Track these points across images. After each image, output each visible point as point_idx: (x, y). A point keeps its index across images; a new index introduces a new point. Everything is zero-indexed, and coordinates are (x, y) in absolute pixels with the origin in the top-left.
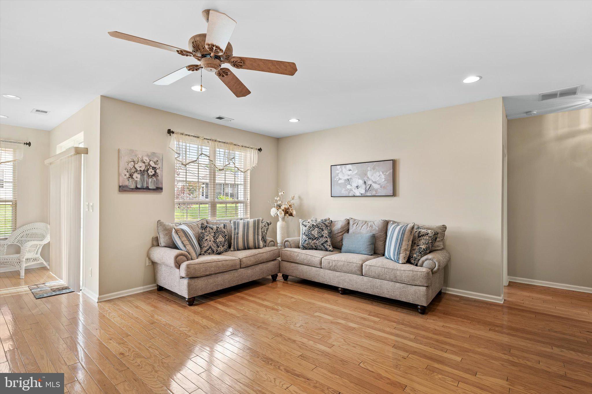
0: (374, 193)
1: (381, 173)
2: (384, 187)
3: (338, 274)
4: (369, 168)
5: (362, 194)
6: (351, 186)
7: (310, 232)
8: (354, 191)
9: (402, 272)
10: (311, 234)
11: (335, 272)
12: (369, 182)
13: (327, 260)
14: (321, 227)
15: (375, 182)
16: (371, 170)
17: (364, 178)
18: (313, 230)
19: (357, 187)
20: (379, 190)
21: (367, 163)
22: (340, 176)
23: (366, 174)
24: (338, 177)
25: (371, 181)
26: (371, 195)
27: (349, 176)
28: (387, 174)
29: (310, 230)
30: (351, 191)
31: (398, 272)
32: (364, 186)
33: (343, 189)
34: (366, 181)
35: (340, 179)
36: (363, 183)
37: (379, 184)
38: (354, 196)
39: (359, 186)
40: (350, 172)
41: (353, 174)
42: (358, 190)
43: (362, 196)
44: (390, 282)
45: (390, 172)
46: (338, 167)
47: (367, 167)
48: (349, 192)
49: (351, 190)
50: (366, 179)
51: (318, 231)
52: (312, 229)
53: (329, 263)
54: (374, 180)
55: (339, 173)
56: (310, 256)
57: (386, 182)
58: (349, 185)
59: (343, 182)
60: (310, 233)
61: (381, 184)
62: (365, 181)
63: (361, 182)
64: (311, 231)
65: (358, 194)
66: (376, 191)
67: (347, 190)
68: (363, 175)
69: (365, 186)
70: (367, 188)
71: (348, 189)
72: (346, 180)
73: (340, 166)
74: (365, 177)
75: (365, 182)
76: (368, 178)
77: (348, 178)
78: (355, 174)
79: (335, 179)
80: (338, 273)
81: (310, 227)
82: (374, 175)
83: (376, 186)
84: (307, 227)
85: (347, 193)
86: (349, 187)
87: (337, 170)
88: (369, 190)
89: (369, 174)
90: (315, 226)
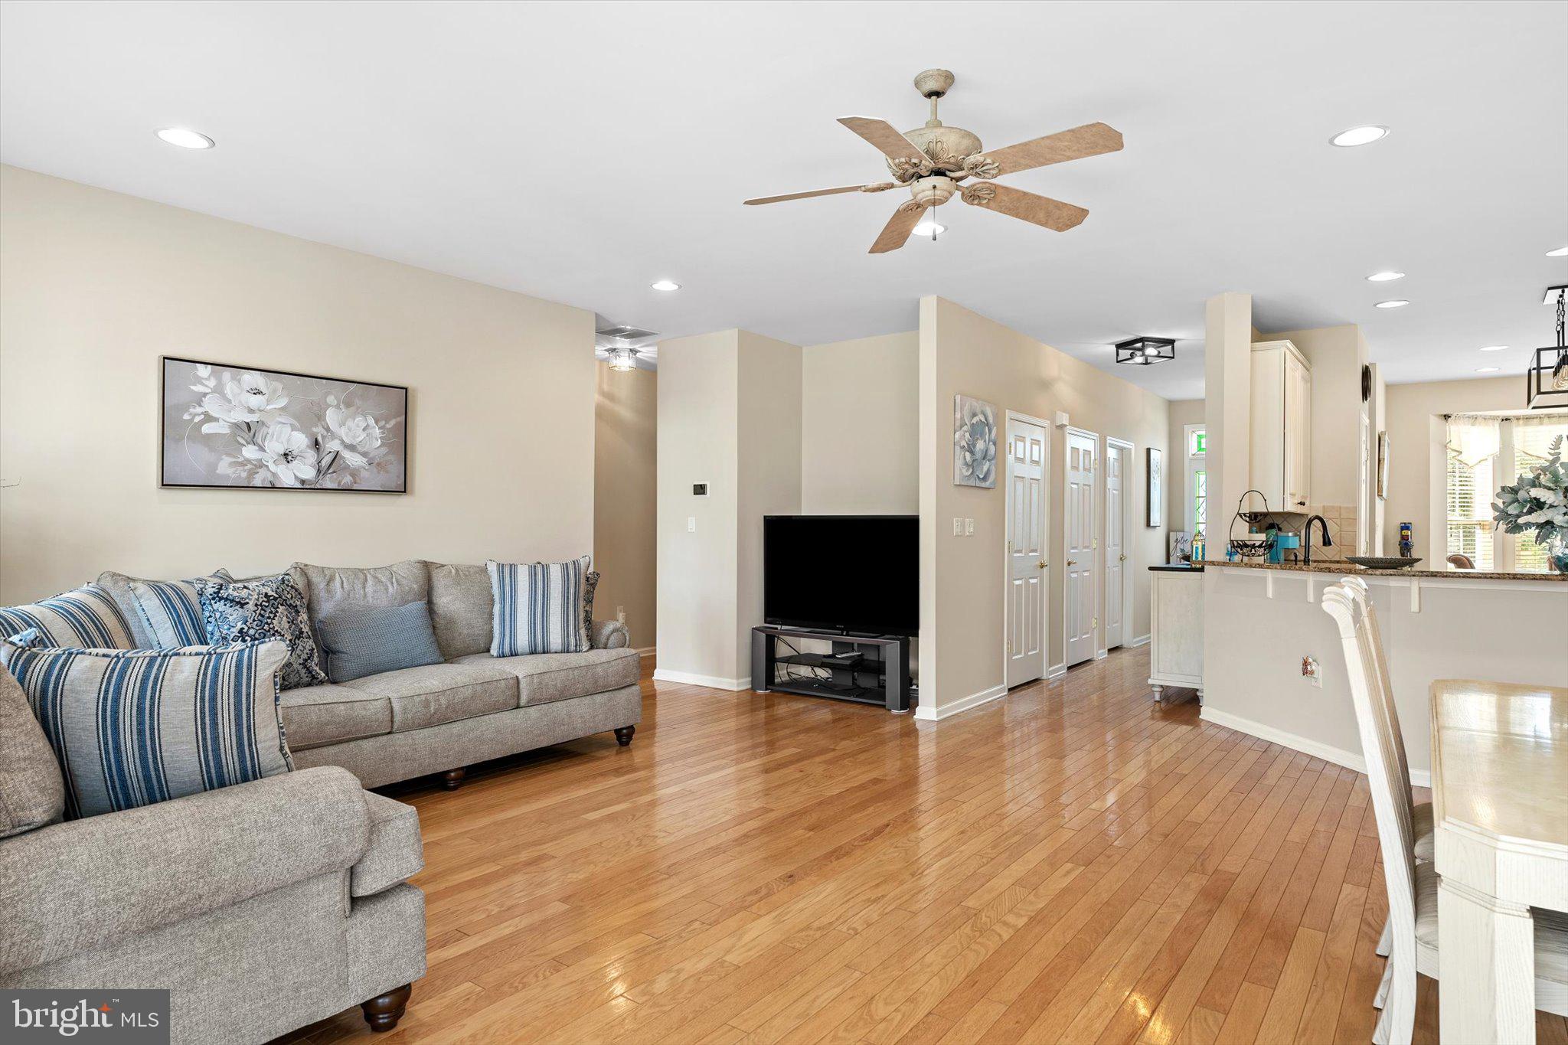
0: (347, 480)
1: (372, 422)
2: (379, 464)
3: (456, 728)
4: (331, 399)
5: (303, 482)
6: (262, 449)
7: (267, 623)
8: (272, 467)
9: (606, 666)
10: (272, 632)
11: (444, 727)
12: (333, 446)
13: (417, 699)
14: (292, 602)
15: (352, 448)
16: (338, 407)
17: (314, 429)
18: (276, 616)
19: (286, 455)
20: (364, 474)
21: (324, 381)
22: (211, 406)
23: (320, 418)
24: (199, 410)
25: (337, 442)
26: (337, 488)
27: (251, 411)
28: (388, 426)
29: (263, 616)
30: (261, 467)
31: (599, 670)
32: (311, 456)
33: (224, 457)
34: (320, 439)
35: (209, 418)
36: (307, 446)
37: (364, 454)
38: (273, 488)
39: (295, 454)
40: (255, 401)
41: (268, 408)
42: (287, 468)
43: (305, 487)
44: (583, 698)
45: (397, 423)
46: (203, 371)
47: (328, 394)
48: (252, 474)
49: (260, 465)
50: (319, 431)
51: (287, 617)
52: (271, 612)
53: (427, 704)
54: (347, 441)
55: (205, 395)
56: (342, 707)
57: (384, 450)
58: (251, 447)
59: (226, 431)
60: (266, 627)
61: (371, 455)
62: (316, 439)
63: (300, 441)
64: (269, 621)
65: (288, 481)
66: (354, 473)
67: (242, 464)
68: (310, 418)
69: (316, 455)
70: (323, 463)
71: (249, 461)
72: (236, 426)
73: (209, 366)
74: (316, 426)
75: (317, 443)
76: (328, 429)
77: (249, 418)
78: (279, 409)
79: (186, 417)
80: (454, 725)
81: (261, 605)
82: (349, 423)
83: (353, 459)
84: (251, 606)
85: (244, 475)
86: (250, 452)
87: (199, 380)
88: (330, 471)
89: (331, 417)
90: (275, 599)
